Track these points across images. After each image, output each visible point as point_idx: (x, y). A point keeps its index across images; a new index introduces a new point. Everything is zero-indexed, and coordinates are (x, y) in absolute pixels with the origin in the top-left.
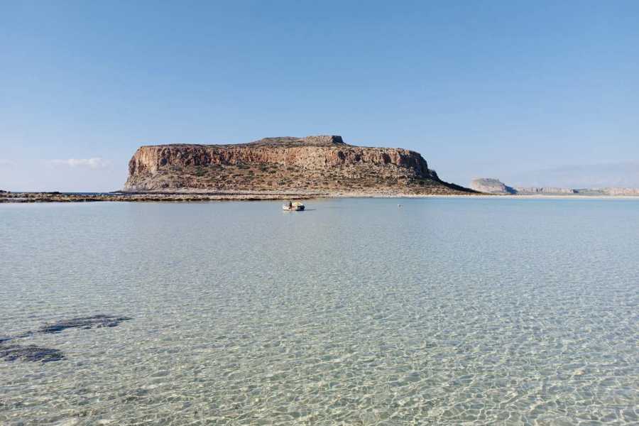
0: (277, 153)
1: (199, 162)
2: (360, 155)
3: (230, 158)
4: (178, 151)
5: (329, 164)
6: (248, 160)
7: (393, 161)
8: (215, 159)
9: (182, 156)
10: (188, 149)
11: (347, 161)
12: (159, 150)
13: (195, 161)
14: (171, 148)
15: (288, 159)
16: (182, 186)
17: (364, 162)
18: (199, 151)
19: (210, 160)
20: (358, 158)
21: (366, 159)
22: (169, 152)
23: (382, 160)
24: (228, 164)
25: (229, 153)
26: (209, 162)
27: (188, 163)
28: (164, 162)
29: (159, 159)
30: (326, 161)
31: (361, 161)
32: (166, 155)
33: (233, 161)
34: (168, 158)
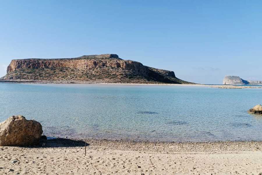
0: (70, 62)
1: (34, 67)
2: (105, 63)
3: (49, 65)
4: (25, 62)
5: (88, 68)
6: (57, 66)
7: (122, 67)
8: (42, 66)
9: (27, 64)
10: (31, 61)
11: (97, 66)
12: (17, 61)
13: (33, 66)
14: (22, 60)
15: (73, 65)
16: (19, 78)
17: (107, 67)
18: (36, 62)
19: (40, 66)
20: (104, 65)
21: (108, 65)
22: (21, 63)
23: (116, 66)
24: (47, 68)
25: (49, 63)
26: (39, 67)
27: (29, 67)
28: (19, 67)
29: (16, 65)
30: (87, 66)
31: (105, 66)
32: (20, 64)
33: (50, 66)
34: (21, 65)
